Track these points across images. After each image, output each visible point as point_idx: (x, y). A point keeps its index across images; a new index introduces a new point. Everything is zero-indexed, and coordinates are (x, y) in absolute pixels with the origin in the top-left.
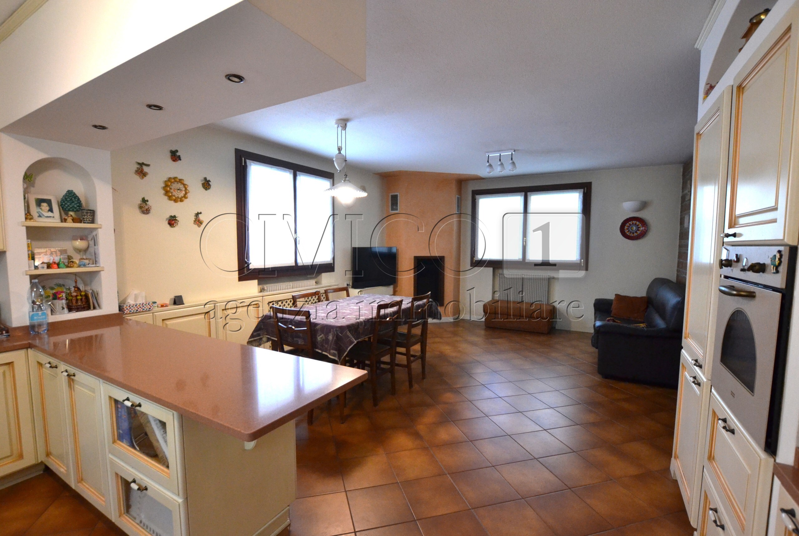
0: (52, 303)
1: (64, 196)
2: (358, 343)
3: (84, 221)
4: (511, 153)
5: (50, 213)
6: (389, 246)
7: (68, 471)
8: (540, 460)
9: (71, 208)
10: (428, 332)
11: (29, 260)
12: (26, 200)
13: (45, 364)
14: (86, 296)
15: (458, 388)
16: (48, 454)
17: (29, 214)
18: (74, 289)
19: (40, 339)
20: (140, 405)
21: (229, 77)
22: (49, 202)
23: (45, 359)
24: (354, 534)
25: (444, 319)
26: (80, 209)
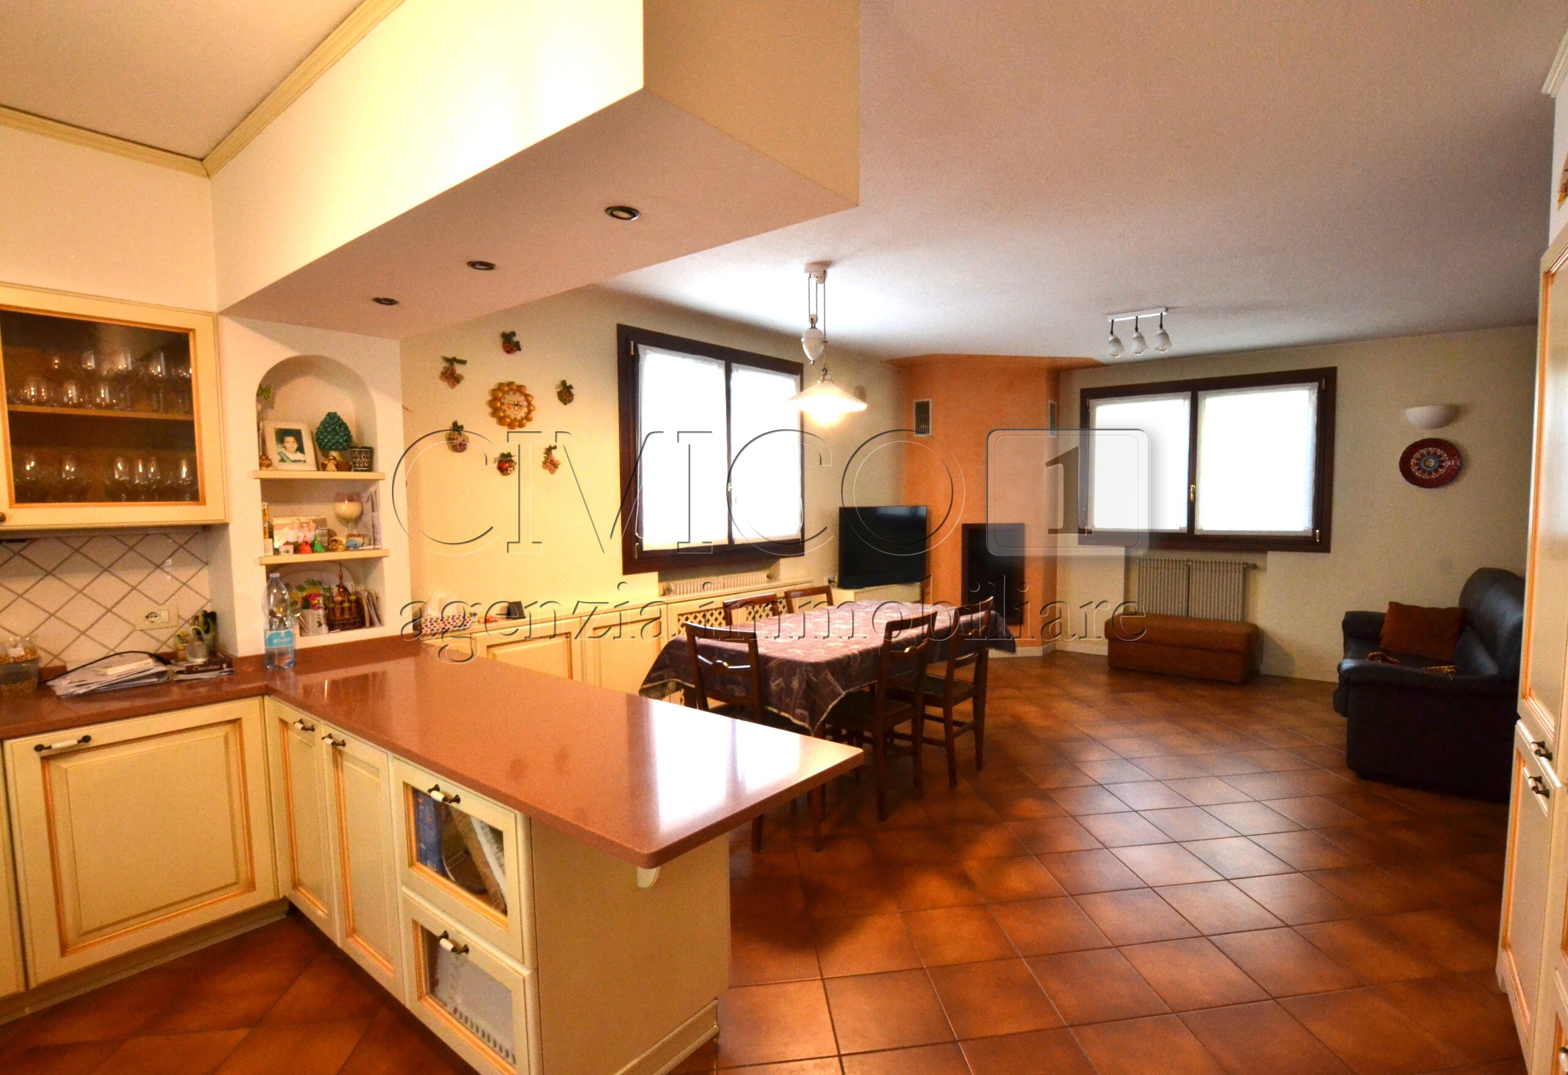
0: (301, 615)
1: (322, 423)
2: (848, 695)
3: (356, 467)
4: (1159, 314)
5: (299, 454)
6: (913, 504)
7: (330, 915)
8: (1213, 938)
9: (333, 444)
10: (989, 676)
11: (265, 538)
12: (261, 432)
13: (294, 723)
14: (358, 602)
15: (1047, 789)
16: (296, 884)
17: (265, 458)
18: (339, 590)
19: (283, 678)
20: (457, 800)
21: (612, 211)
22: (297, 434)
23: (292, 714)
24: (837, 1059)
25: (1021, 651)
26: (348, 445)
